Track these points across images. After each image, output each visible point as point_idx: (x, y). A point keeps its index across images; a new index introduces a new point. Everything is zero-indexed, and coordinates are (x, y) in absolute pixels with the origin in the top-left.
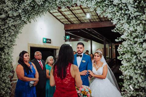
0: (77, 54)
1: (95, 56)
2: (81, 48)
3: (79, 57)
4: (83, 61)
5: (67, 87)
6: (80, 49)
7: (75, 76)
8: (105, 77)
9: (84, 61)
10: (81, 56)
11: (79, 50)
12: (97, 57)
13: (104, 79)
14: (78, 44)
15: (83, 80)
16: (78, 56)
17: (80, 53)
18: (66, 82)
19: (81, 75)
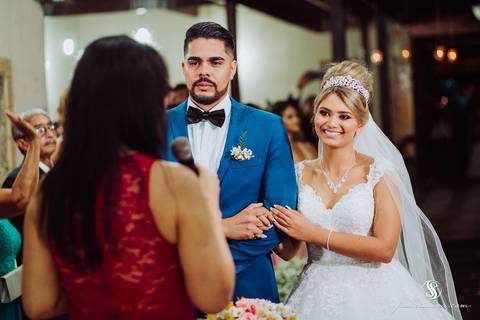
0: (191, 103)
1: (325, 112)
2: (214, 61)
3: (207, 124)
4: (236, 151)
5: (140, 307)
6: (206, 68)
7: (178, 229)
8: (388, 254)
9: (243, 153)
10: (217, 118)
11: (203, 79)
12: (335, 121)
13: (383, 265)
14: (194, 33)
15: (241, 268)
16: (195, 116)
17: (210, 94)
18: (134, 276)
19: (230, 241)
